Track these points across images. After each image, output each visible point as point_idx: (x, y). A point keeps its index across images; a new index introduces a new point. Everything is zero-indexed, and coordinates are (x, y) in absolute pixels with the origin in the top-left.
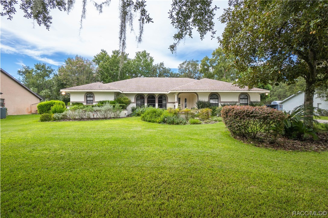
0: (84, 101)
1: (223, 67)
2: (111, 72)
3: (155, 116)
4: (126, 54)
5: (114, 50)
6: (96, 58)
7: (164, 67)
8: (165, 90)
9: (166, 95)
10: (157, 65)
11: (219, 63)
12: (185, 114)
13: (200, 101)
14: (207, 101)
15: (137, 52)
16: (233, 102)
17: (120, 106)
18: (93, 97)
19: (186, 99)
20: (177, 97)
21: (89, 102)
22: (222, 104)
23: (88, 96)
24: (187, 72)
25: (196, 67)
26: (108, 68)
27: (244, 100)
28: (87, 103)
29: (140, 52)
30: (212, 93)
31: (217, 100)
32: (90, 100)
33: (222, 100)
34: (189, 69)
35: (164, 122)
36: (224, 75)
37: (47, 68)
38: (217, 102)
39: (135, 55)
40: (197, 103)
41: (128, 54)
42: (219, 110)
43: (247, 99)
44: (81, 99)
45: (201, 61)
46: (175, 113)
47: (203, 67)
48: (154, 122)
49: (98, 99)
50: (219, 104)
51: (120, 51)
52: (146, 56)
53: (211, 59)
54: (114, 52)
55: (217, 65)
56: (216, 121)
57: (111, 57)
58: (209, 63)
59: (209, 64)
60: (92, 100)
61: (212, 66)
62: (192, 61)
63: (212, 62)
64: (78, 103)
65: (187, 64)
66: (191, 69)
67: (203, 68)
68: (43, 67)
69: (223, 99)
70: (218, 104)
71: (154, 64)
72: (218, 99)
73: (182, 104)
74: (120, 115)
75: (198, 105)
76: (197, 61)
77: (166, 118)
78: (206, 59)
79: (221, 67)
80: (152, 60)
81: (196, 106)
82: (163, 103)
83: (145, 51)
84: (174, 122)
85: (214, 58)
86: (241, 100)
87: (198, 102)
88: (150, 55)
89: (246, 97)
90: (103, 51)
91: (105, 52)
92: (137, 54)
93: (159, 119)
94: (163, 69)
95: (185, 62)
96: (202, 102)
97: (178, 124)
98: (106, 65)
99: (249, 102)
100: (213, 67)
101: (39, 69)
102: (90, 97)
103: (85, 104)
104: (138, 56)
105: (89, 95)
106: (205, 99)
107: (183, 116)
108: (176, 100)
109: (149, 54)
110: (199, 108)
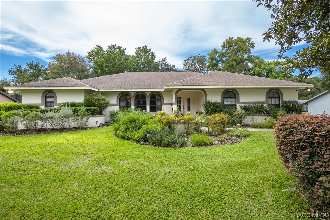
0: (41, 103)
1: (236, 61)
2: (105, 69)
3: (134, 128)
4: (123, 49)
5: (110, 45)
6: (90, 54)
7: (167, 63)
8: (159, 86)
9: (161, 93)
10: (160, 61)
11: (229, 57)
12: (184, 123)
13: (209, 102)
14: (219, 101)
15: (137, 48)
16: (258, 102)
17: (87, 110)
18: (54, 97)
19: (189, 99)
20: (176, 96)
21: (48, 104)
22: (242, 105)
23: (47, 96)
24: (193, 69)
25: (203, 63)
26: (102, 64)
27: (273, 99)
28: (46, 106)
29: (141, 47)
30: (227, 89)
31: (234, 100)
32: (51, 102)
33: (241, 100)
34: (195, 66)
35: (145, 140)
36: (236, 70)
37: (41, 67)
38: (234, 103)
39: (135, 51)
40: (204, 105)
41: (125, 48)
42: (238, 115)
43: (279, 97)
44: (37, 100)
45: (209, 54)
46: (167, 123)
47: (211, 61)
48: (129, 139)
49: (61, 99)
50: (238, 106)
51: (116, 46)
52: (147, 52)
53: (221, 52)
54: (110, 47)
55: (227, 59)
56: (238, 136)
57: (106, 52)
58: (219, 56)
59: (218, 58)
60: (53, 102)
61: (221, 60)
62: (198, 56)
63: (222, 55)
64: (31, 107)
65: (193, 60)
66: (197, 65)
67: (211, 63)
68: (37, 66)
69: (244, 99)
70: (236, 105)
71: (156, 60)
72: (235, 98)
73: (184, 106)
74: (87, 123)
75: (207, 108)
76: (204, 56)
77: (149, 133)
78: (215, 52)
79: (232, 61)
80: (153, 57)
81: (202, 109)
82: (157, 105)
83: (146, 46)
84: (161, 141)
85: (224, 51)
86: (269, 99)
87: (206, 104)
88: (152, 51)
89: (277, 96)
90: (97, 46)
91: (100, 47)
92: (137, 50)
93: (138, 134)
94: (166, 65)
95: (191, 57)
96: (212, 103)
97: (168, 145)
98: (100, 62)
99: (282, 103)
100: (223, 62)
101: (31, 68)
102: (50, 97)
103: (43, 107)
104: (138, 52)
105: (49, 94)
106: (217, 99)
107: (180, 128)
108: (174, 101)
109: (150, 50)
110: (207, 112)
